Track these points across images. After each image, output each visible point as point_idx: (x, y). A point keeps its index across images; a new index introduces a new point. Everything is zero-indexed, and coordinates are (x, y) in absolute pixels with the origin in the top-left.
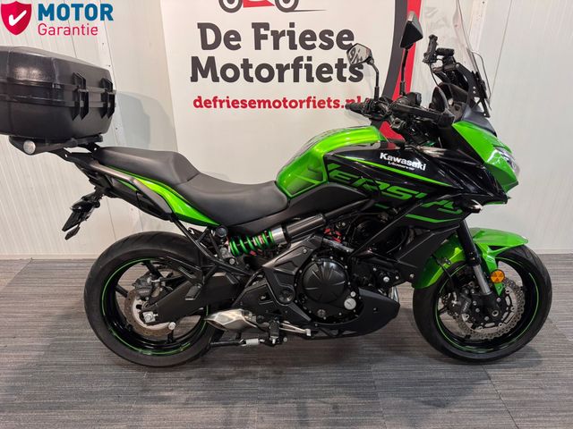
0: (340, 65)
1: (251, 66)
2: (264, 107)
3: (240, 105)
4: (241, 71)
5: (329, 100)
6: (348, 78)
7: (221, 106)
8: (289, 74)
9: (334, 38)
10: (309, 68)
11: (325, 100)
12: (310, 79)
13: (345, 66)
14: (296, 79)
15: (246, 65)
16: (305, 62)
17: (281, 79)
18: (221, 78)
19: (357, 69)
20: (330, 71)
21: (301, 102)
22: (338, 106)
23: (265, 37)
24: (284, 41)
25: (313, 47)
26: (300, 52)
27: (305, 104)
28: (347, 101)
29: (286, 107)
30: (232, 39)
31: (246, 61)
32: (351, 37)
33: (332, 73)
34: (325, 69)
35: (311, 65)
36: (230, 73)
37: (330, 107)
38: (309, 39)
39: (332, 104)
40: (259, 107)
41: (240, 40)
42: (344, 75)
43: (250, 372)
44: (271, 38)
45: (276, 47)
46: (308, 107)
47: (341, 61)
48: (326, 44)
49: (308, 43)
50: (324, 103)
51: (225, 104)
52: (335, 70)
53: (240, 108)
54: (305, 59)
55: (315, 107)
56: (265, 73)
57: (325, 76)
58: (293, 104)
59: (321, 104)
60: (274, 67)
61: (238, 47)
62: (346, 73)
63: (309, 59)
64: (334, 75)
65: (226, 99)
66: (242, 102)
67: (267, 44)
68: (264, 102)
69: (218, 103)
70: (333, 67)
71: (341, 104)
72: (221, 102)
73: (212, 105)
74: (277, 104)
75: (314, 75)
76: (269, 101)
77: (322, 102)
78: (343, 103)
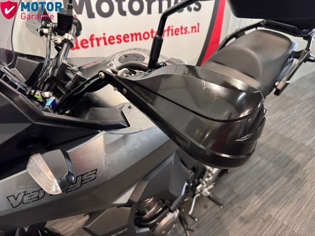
2: (136, 40)
3: (116, 40)
4: (116, 5)
5: (182, 28)
6: (193, 8)
7: (98, 45)
11: (179, 28)
14: (160, 11)
17: (149, 12)
18: (96, 14)
22: (186, 31)
27: (166, 33)
28: (192, 28)
36: (105, 8)
37: (182, 33)
39: (183, 31)
40: (132, 40)
46: (168, 35)
50: (178, 31)
51: (102, 42)
53: (116, 44)
55: (172, 35)
56: (136, 6)
59: (176, 32)
65: (102, 36)
66: (118, 37)
68: (136, 35)
69: (95, 42)
72: (98, 40)
73: (89, 44)
74: (146, 36)
76: (140, 34)
77: (177, 30)
78: (189, 29)
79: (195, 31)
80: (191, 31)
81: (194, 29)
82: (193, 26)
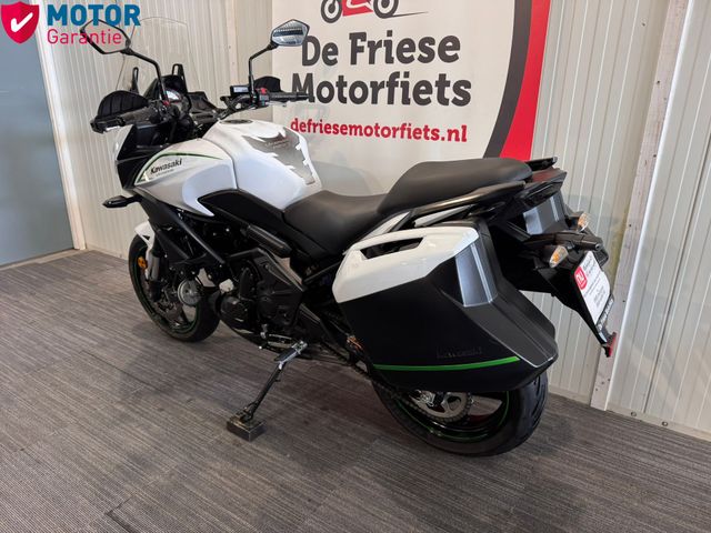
0: (442, 82)
1: (345, 84)
2: (356, 135)
3: (332, 130)
4: (336, 90)
5: (426, 129)
6: (451, 100)
7: (314, 131)
8: (383, 94)
9: (435, 48)
10: (405, 85)
11: (422, 128)
12: (406, 101)
13: (448, 84)
14: (391, 101)
15: (341, 83)
16: (401, 79)
17: (375, 101)
18: (316, 99)
19: (462, 88)
20: (429, 91)
21: (395, 130)
22: (438, 137)
23: (361, 49)
24: (381, 53)
25: (411, 59)
26: (398, 66)
27: (399, 133)
28: (450, 132)
29: (378, 135)
30: (329, 53)
31: (341, 78)
32: (457, 46)
33: (431, 93)
34: (423, 88)
35: (407, 83)
36: (325, 92)
37: (427, 138)
38: (407, 50)
39: (430, 134)
40: (351, 134)
41: (336, 54)
42: (446, 96)
44: (367, 50)
45: (372, 61)
46: (402, 136)
47: (442, 76)
48: (426, 56)
49: (407, 55)
50: (420, 133)
51: (318, 128)
52: (435, 90)
53: (332, 134)
54: (402, 75)
55: (409, 137)
56: (358, 93)
57: (423, 97)
58: (386, 132)
59: (416, 134)
60: (369, 86)
61: (335, 62)
62: (449, 93)
63: (407, 75)
64: (434, 97)
65: (319, 122)
66: (336, 126)
67: (363, 57)
68: (354, 126)
69: (312, 127)
70: (433, 84)
71: (441, 134)
72: (315, 125)
73: (307, 129)
74: (368, 131)
75: (411, 96)
76: (360, 127)
77: (418, 131)
78: (443, 133)
79: (457, 139)
80: (446, 138)
81: (454, 135)
82: (453, 129)
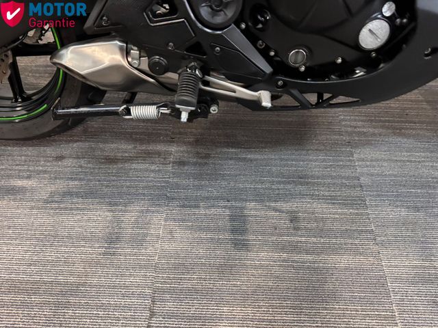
43: (159, 154)
